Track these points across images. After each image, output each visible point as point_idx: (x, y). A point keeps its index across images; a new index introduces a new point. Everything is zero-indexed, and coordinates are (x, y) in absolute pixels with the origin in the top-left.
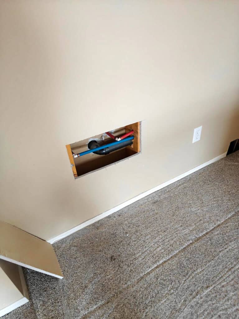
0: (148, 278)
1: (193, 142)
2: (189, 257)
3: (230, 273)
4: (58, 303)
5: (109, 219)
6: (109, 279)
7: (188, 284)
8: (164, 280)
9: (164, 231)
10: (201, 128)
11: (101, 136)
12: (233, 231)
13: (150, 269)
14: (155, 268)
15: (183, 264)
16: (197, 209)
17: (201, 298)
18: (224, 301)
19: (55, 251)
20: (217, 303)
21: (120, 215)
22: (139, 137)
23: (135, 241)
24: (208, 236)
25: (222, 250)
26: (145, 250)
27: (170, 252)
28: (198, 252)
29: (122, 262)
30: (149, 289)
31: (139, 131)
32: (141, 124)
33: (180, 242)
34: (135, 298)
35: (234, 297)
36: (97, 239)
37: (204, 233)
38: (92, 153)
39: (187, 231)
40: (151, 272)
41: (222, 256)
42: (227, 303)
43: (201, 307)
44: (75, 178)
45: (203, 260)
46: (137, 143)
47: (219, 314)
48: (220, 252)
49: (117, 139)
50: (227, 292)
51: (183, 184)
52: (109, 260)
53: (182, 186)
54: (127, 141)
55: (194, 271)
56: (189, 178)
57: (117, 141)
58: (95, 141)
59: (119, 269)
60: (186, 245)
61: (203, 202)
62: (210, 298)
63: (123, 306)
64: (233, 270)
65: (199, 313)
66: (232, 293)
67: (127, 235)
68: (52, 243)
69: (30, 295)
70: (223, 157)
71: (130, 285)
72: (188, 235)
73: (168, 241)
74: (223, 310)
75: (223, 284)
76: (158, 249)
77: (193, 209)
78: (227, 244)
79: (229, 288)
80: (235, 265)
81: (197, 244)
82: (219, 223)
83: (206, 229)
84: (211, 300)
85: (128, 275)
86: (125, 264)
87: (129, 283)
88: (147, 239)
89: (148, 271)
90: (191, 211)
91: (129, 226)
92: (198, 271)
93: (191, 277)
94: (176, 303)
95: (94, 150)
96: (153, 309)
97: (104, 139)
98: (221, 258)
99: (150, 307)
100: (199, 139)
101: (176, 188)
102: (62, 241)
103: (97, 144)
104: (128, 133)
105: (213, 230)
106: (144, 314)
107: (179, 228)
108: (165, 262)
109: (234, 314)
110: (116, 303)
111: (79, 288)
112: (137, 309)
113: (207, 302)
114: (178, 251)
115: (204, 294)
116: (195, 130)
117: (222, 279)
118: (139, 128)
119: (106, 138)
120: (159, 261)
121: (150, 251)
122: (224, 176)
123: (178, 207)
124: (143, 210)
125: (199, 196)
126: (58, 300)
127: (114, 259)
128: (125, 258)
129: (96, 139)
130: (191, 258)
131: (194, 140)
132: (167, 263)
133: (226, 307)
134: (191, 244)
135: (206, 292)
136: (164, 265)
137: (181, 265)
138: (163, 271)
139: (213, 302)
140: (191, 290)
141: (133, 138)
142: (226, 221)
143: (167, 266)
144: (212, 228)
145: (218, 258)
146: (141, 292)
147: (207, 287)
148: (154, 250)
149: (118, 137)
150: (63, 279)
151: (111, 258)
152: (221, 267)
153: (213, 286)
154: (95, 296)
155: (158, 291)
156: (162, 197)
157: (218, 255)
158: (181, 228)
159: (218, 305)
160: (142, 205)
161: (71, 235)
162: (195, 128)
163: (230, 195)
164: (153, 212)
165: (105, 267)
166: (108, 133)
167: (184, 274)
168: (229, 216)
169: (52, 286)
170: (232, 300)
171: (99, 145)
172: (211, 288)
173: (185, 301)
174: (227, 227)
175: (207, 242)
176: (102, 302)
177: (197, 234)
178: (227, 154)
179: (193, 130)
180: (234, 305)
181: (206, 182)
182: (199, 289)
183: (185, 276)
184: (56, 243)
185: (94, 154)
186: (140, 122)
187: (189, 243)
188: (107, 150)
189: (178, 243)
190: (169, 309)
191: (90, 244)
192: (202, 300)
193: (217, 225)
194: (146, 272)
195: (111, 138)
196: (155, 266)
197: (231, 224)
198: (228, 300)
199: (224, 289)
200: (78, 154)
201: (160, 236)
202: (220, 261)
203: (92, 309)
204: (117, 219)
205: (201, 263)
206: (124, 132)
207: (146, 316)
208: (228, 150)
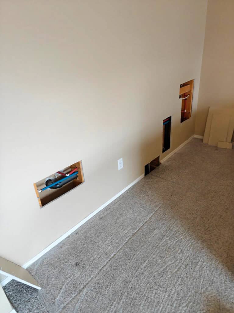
0: (105, 269)
1: (119, 169)
2: (130, 247)
3: (157, 249)
4: (41, 306)
5: (68, 239)
6: (77, 278)
7: (132, 263)
8: (116, 266)
9: (111, 236)
10: (121, 159)
11: (54, 175)
12: (155, 223)
13: (105, 263)
14: (109, 261)
15: (127, 253)
16: (130, 216)
17: (142, 269)
18: (156, 266)
19: (30, 273)
20: (152, 269)
21: (77, 234)
22: (82, 171)
23: (91, 248)
24: (140, 230)
25: (150, 237)
26: (99, 252)
27: (117, 248)
28: (135, 242)
29: (85, 264)
30: (107, 275)
31: (81, 167)
32: (81, 162)
33: (123, 239)
34: (98, 284)
35: (161, 263)
36: (62, 255)
37: (138, 229)
38: (49, 189)
39: (126, 231)
40: (106, 264)
41: (151, 240)
42: (157, 267)
43: (142, 275)
44: (41, 208)
45: (139, 246)
46: (81, 176)
47: (154, 275)
48: (149, 238)
49: (66, 175)
50: (157, 261)
51: (118, 201)
52: (75, 266)
53: (118, 203)
54: (74, 176)
55: (135, 254)
56: (122, 196)
57: (67, 176)
58: (50, 180)
59: (83, 269)
60: (127, 240)
61: (134, 210)
62: (147, 268)
63: (91, 292)
64: (158, 247)
65: (141, 279)
66: (160, 261)
67: (85, 245)
68: (25, 268)
69: (16, 309)
70: (142, 177)
71: (93, 277)
72: (127, 234)
73: (115, 241)
74: (156, 272)
75: (153, 257)
76: (109, 248)
77: (128, 216)
78: (152, 232)
79: (158, 258)
80: (159, 243)
81: (134, 237)
82: (146, 220)
83: (138, 227)
84: (148, 269)
85: (91, 271)
86: (87, 265)
87: (92, 276)
88: (100, 244)
89: (104, 264)
90: (127, 218)
91: (85, 239)
92: (137, 254)
93: (133, 259)
94: (127, 278)
95: (50, 186)
96: (112, 287)
97: (56, 177)
98: (150, 241)
99: (110, 286)
100: (122, 167)
101: (114, 205)
102: (34, 265)
103: (52, 182)
104: (73, 170)
105: (143, 226)
106: (107, 292)
107: (121, 231)
108: (115, 255)
109: (163, 272)
110: (85, 291)
111: (56, 291)
112: (101, 290)
113: (145, 270)
114: (122, 246)
115: (143, 266)
116: (118, 161)
117: (153, 254)
118: (80, 165)
119: (58, 176)
120: (110, 256)
121: (104, 251)
122: (145, 190)
123: (118, 218)
124: (94, 225)
125: (131, 207)
126: (41, 304)
127: (79, 264)
128: (86, 261)
129: (51, 178)
130: (131, 247)
131: (119, 168)
132: (116, 255)
133: (157, 269)
134: (130, 238)
135: (144, 265)
136: (114, 257)
137: (126, 254)
138: (114, 261)
139: (149, 269)
140: (135, 267)
141: (77, 173)
142: (150, 219)
143: (116, 257)
144: (142, 225)
145: (149, 242)
146: (102, 279)
147: (145, 261)
148: (106, 250)
149: (67, 173)
150: (41, 289)
151: (76, 264)
152: (151, 247)
153: (148, 260)
154: (69, 292)
155: (113, 274)
156: (105, 214)
157: (148, 240)
158: (122, 230)
159: (153, 270)
160: (92, 222)
161: (40, 258)
162: (117, 160)
163: (150, 201)
164: (101, 226)
165: (73, 271)
166: (59, 172)
167: (128, 258)
168: (152, 215)
169: (33, 297)
170: (161, 265)
171: (53, 182)
172: (147, 261)
173: (132, 274)
174: (151, 221)
175: (140, 234)
176: (75, 294)
177: (133, 231)
178: (145, 175)
179: (117, 162)
180: (162, 267)
181: (134, 196)
182: (139, 264)
183: (129, 259)
184: (29, 267)
185: (50, 189)
186: (81, 161)
187: (128, 239)
188: (61, 184)
189: (121, 240)
190: (123, 283)
191: (57, 260)
192: (142, 270)
193: (145, 222)
194: (103, 265)
195: (62, 175)
196: (109, 259)
197: (153, 219)
198: (158, 265)
199: (154, 260)
200: (41, 190)
201: (109, 239)
202: (150, 243)
203: (69, 301)
204: (75, 237)
205: (138, 248)
206: (70, 170)
207: (108, 292)
208: (144, 171)
